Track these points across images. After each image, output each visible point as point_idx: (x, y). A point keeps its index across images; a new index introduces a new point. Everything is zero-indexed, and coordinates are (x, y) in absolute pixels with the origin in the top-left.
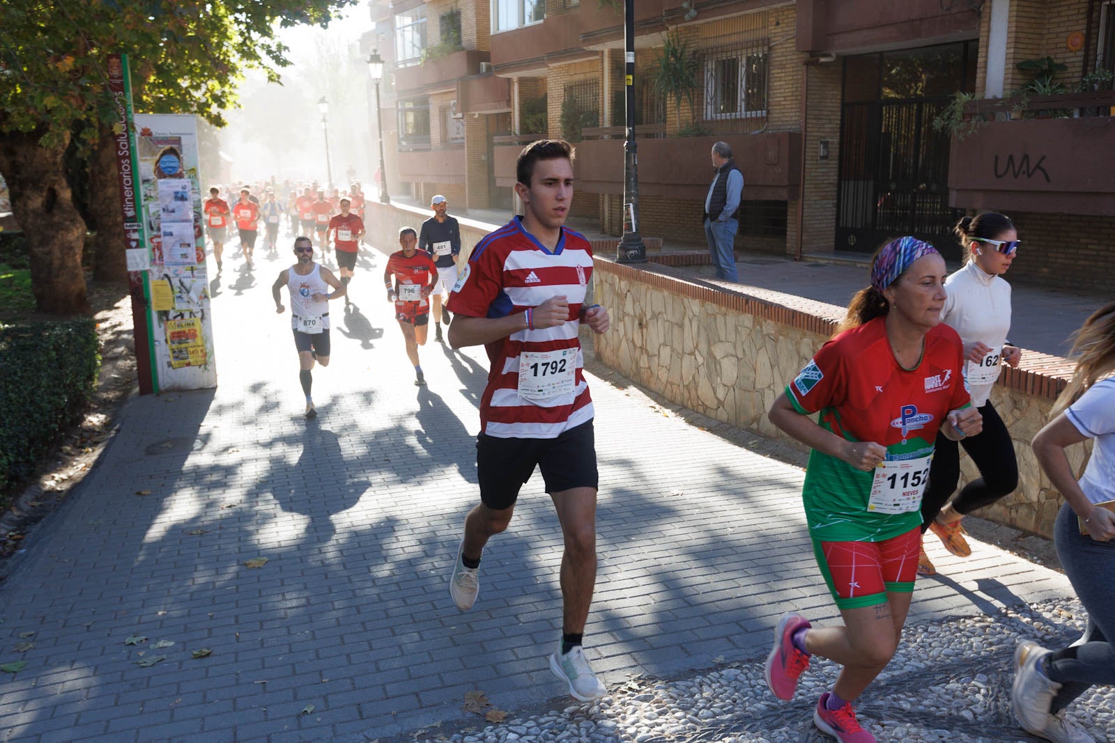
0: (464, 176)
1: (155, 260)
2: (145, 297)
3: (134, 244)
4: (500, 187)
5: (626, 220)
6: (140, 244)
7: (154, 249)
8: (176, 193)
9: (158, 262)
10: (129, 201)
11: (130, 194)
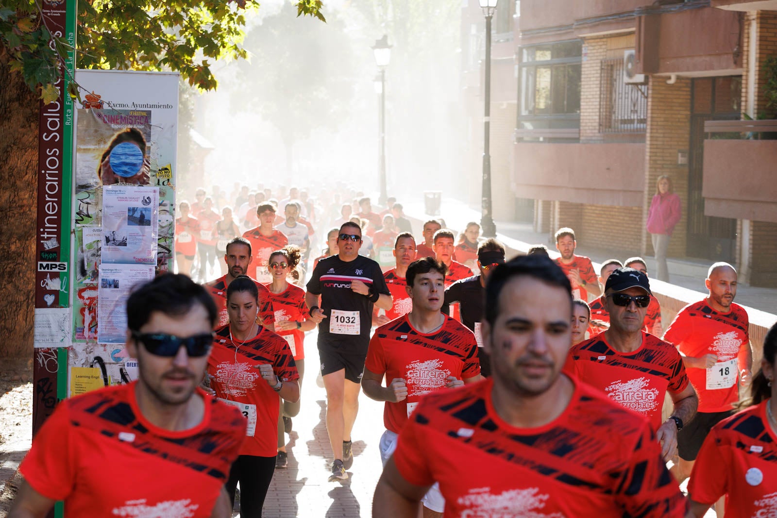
0: (642, 192)
1: (82, 330)
2: (59, 396)
3: (50, 299)
4: (712, 219)
6: (60, 301)
7: (82, 310)
8: (133, 210)
10: (50, 221)
11: (53, 210)
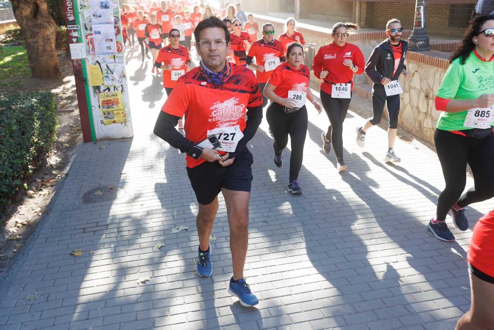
1: (89, 51)
2: (84, 77)
3: (75, 40)
5: (417, 19)
6: (79, 40)
7: (88, 43)
8: (102, 3)
9: (91, 52)
10: (70, 9)
11: (70, 4)
